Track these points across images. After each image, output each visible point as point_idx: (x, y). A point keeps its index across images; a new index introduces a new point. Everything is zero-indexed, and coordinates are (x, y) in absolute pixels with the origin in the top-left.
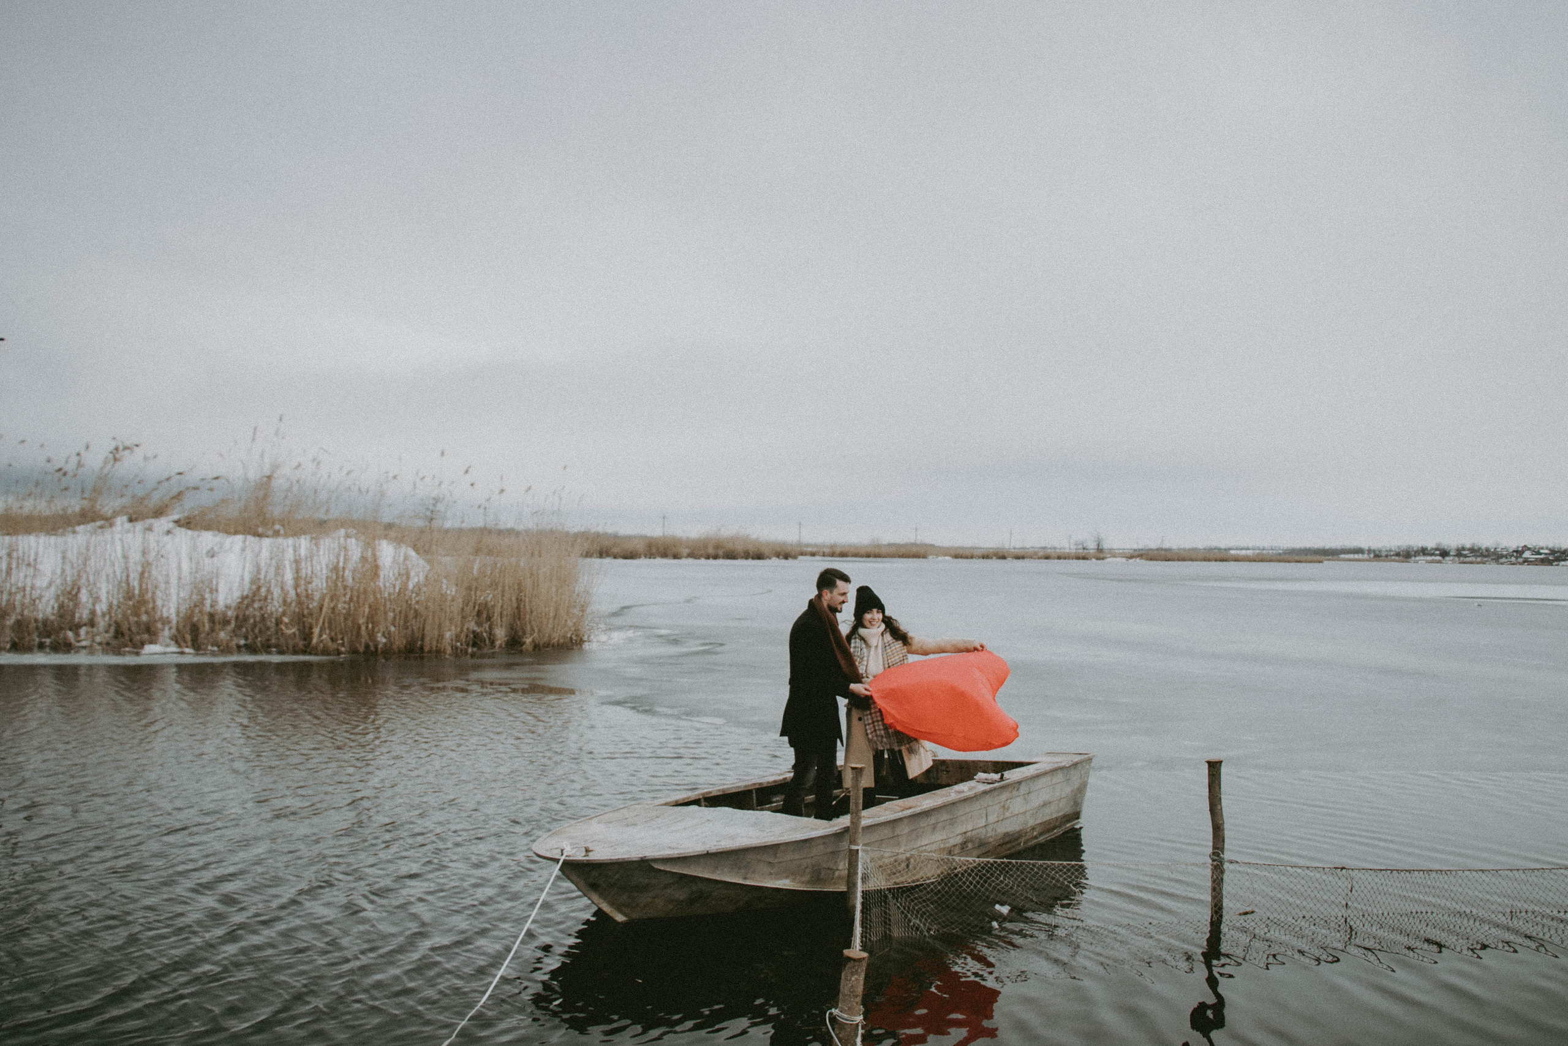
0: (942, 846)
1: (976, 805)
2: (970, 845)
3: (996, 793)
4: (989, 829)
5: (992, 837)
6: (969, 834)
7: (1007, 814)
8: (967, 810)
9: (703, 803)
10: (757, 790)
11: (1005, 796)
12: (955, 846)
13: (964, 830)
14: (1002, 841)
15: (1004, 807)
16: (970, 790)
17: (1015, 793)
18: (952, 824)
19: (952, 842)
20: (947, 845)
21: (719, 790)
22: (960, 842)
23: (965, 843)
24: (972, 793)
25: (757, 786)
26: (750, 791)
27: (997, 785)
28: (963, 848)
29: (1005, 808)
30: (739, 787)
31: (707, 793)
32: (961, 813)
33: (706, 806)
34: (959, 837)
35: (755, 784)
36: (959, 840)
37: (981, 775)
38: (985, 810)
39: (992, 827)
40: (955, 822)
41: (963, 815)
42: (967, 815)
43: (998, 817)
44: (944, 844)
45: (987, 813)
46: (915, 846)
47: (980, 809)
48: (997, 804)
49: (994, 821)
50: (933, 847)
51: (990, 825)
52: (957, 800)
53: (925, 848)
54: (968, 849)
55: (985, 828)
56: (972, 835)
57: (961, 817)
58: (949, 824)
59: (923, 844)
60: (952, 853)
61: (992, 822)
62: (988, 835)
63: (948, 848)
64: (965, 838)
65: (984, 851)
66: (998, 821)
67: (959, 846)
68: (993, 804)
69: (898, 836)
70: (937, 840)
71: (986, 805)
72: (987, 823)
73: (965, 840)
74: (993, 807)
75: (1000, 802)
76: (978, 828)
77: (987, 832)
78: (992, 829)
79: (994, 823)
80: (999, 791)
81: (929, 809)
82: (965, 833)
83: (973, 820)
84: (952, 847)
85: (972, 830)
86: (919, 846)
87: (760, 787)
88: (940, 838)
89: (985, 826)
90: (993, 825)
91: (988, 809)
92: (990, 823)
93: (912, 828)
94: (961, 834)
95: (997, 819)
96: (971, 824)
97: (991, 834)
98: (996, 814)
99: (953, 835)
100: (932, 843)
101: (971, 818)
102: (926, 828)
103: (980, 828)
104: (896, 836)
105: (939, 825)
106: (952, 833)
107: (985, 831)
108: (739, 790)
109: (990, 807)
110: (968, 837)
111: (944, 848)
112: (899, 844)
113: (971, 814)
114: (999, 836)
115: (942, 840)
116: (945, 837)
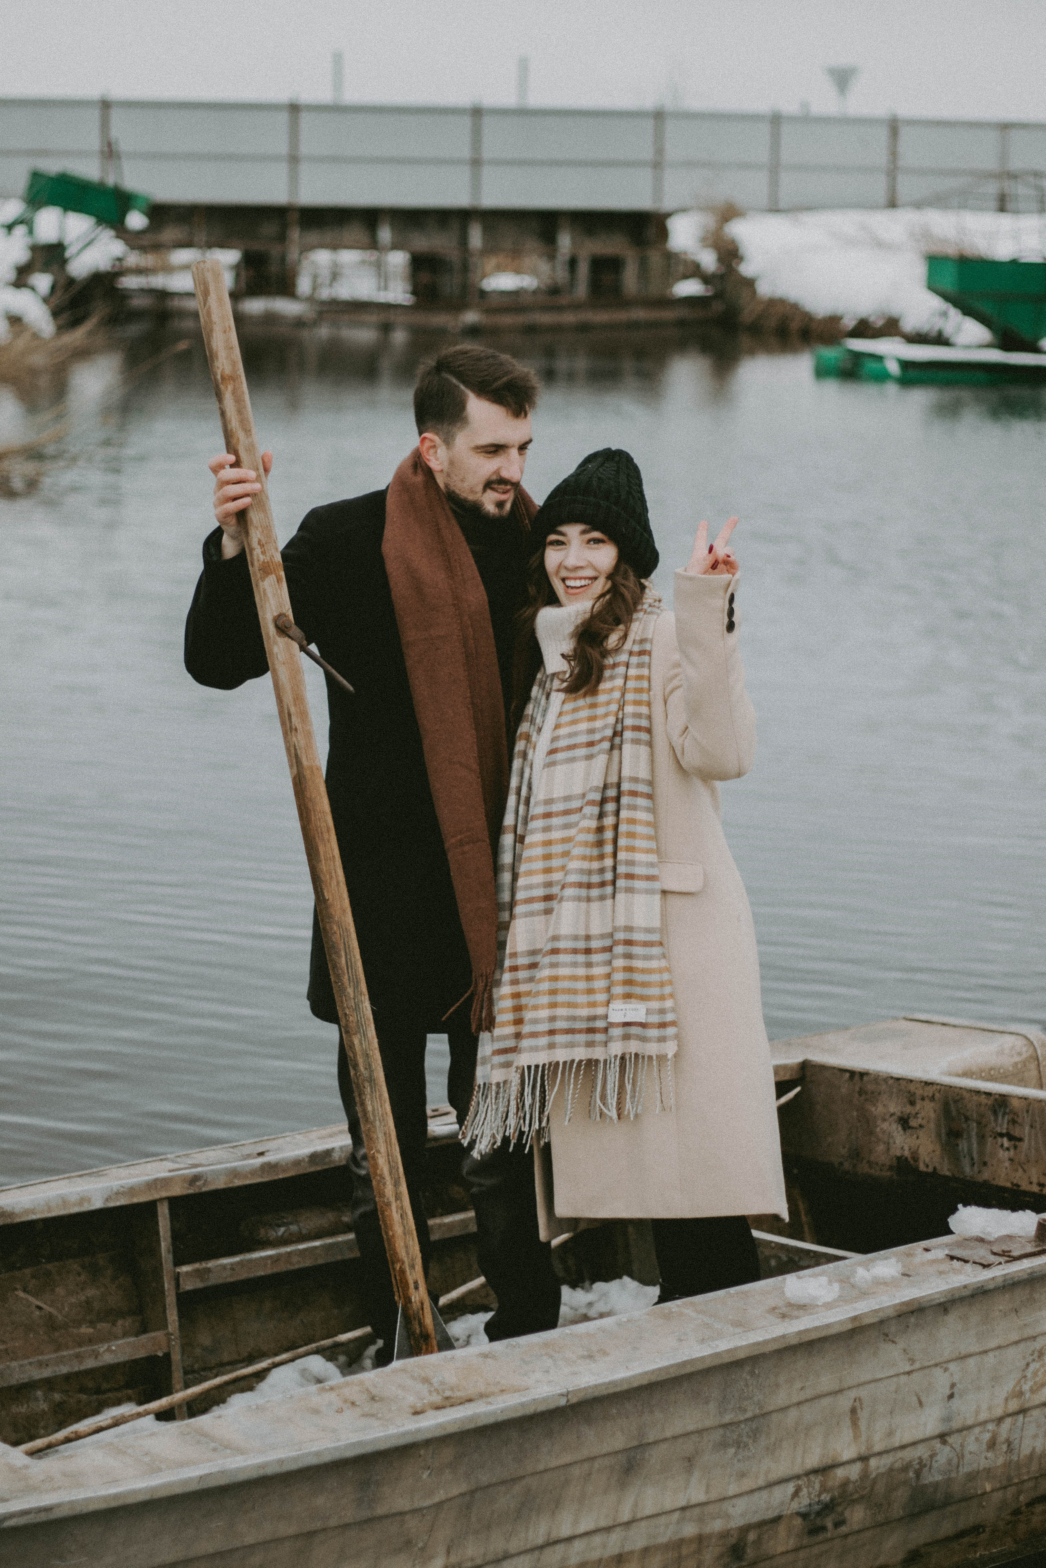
0: (690, 1530)
1: (883, 1361)
2: (857, 1516)
3: (1002, 1303)
4: (972, 1443)
5: (988, 1472)
6: (854, 1472)
8: (826, 1382)
10: (174, 1202)
12: (767, 1524)
13: (813, 1460)
18: (739, 1444)
19: (744, 1511)
20: (717, 1526)
22: (803, 1503)
23: (828, 1508)
25: (177, 1191)
26: (150, 1207)
27: (996, 1272)
28: (815, 1530)
32: (784, 1396)
34: (783, 1491)
35: (165, 1182)
36: (776, 1502)
38: (938, 1371)
39: (987, 1436)
40: (755, 1434)
41: (799, 1404)
42: (825, 1402)
43: (1021, 1394)
44: (701, 1520)
45: (953, 1386)
46: (514, 1546)
47: (909, 1373)
48: (1016, 1343)
49: (999, 1412)
50: (638, 1539)
51: (977, 1430)
52: (741, 1355)
53: (578, 1545)
54: (844, 1529)
55: (944, 1443)
56: (865, 1475)
57: (793, 1413)
58: (723, 1445)
59: (565, 1531)
60: (750, 1553)
61: (983, 1416)
62: (965, 1469)
63: (724, 1535)
64: (824, 1489)
65: (947, 1528)
66: (1023, 1411)
67: (798, 1521)
68: (993, 1344)
69: (401, 1514)
70: (648, 1512)
71: (947, 1355)
72: (956, 1424)
73: (826, 1497)
74: (991, 1358)
75: (1034, 1338)
76: (903, 1447)
77: (960, 1457)
78: (992, 1444)
79: (1000, 1420)
80: (1021, 1294)
81: (563, 1402)
82: (823, 1470)
83: (863, 1415)
84: (745, 1529)
85: (863, 1459)
86: (540, 1541)
87: (191, 1191)
88: (673, 1499)
89: (942, 1437)
90: (991, 1427)
91: (952, 1366)
92: (970, 1422)
93: (485, 1478)
94: (798, 1477)
95: (1013, 1406)
96: (856, 1436)
97: (984, 1464)
98: (1009, 1386)
99: (748, 1484)
100: (628, 1524)
101: (853, 1411)
102: (576, 1471)
103: (914, 1444)
104: (387, 1517)
105: (655, 1456)
106: (742, 1475)
107: (944, 1454)
108: (86, 1207)
109: (971, 1361)
110: (846, 1483)
111: (700, 1539)
112: (409, 1543)
113: (853, 1394)
114: (1034, 1467)
115: (683, 1509)
116: (697, 1495)
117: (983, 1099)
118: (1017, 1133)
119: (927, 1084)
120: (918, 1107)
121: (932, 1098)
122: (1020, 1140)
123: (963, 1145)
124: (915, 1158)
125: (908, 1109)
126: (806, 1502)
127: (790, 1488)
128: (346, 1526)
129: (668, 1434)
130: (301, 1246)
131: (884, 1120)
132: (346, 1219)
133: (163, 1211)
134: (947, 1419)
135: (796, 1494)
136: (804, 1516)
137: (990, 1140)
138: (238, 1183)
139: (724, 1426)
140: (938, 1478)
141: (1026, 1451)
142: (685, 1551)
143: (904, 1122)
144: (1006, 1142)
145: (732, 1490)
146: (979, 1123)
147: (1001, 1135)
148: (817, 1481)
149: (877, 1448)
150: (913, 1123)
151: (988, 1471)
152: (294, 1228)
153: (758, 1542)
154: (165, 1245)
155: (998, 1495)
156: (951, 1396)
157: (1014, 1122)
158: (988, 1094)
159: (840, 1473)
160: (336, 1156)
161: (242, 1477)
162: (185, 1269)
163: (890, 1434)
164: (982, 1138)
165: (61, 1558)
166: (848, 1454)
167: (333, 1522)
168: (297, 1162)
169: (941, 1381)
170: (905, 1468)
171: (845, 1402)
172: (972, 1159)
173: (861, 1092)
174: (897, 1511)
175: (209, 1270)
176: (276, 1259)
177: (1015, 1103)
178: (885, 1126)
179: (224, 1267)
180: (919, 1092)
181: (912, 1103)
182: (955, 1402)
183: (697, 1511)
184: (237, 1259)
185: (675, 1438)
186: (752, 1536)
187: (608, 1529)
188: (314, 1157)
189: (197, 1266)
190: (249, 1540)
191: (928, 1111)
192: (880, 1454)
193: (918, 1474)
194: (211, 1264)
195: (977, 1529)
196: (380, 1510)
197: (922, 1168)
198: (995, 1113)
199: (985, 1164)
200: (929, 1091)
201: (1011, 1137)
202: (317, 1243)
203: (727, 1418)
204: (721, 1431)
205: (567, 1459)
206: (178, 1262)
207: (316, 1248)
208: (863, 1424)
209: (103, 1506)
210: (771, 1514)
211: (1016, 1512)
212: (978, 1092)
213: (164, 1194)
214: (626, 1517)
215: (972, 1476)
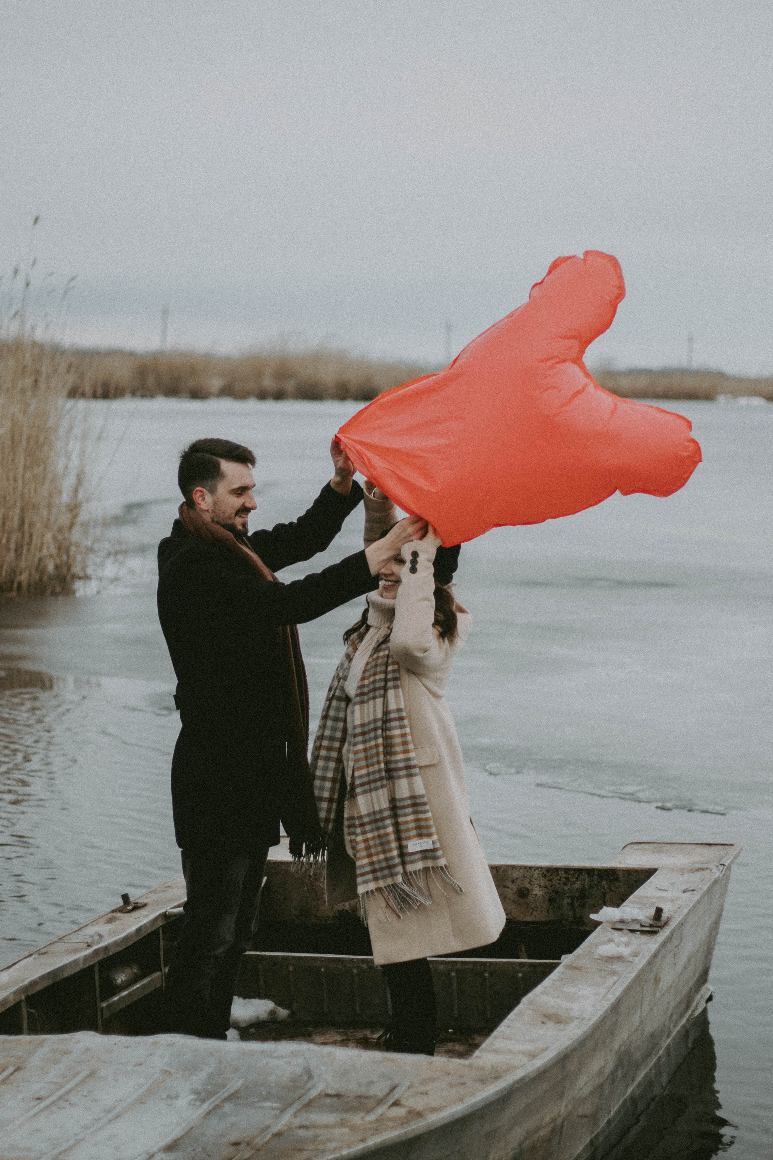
6: (623, 1049)
7: (657, 995)
10: (99, 964)
15: (656, 979)
25: (101, 957)
26: (91, 968)
28: (613, 1081)
29: (656, 983)
35: (98, 951)
38: (641, 991)
43: (650, 1002)
47: (638, 992)
78: (642, 1031)
87: (105, 957)
91: (644, 988)
98: (649, 998)
108: (77, 969)
126: (614, 1066)
132: (135, 971)
133: (97, 970)
136: (613, 1073)
145: (608, 1059)
152: (123, 979)
154: (97, 990)
160: (143, 930)
162: (104, 1005)
168: (132, 935)
169: (641, 995)
176: (130, 996)
179: (115, 1001)
184: (118, 997)
188: (137, 932)
194: (111, 1001)
202: (138, 985)
207: (138, 988)
208: (629, 1020)
213: (98, 959)
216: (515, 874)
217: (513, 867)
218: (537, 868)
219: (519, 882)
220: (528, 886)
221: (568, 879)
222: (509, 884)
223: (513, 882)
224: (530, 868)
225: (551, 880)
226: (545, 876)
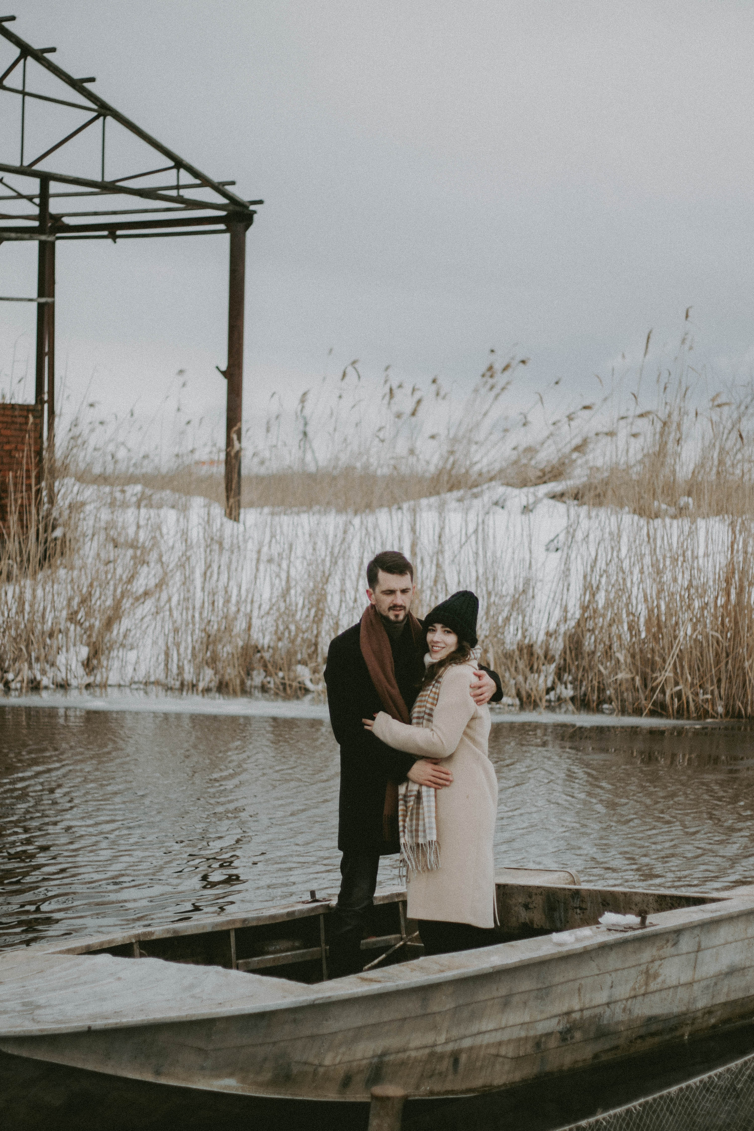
0: (523, 1034)
1: (590, 968)
2: (578, 1035)
3: (630, 948)
4: (618, 1008)
6: (576, 1016)
7: (653, 986)
8: (571, 975)
9: (137, 950)
10: (237, 931)
11: (647, 954)
12: (548, 1035)
13: (565, 1009)
14: (642, 1031)
15: (647, 972)
16: (577, 940)
17: (669, 950)
18: (542, 999)
19: (542, 1028)
20: (532, 1033)
21: (168, 931)
22: (560, 1028)
23: (569, 1030)
24: (578, 946)
25: (238, 925)
26: (227, 932)
27: (630, 934)
28: (564, 1040)
29: (649, 976)
30: (204, 926)
31: (145, 934)
32: (558, 979)
33: (142, 955)
34: (555, 1021)
35: (234, 921)
36: (553, 1025)
37: (609, 918)
38: (608, 976)
39: (623, 1006)
40: (547, 994)
41: (562, 983)
42: (570, 984)
43: (635, 989)
44: (527, 1030)
45: (612, 982)
46: (468, 1032)
47: (598, 975)
48: (634, 966)
49: (627, 996)
50: (505, 1036)
51: (620, 1003)
52: (548, 958)
53: (487, 1036)
54: (574, 1040)
55: (608, 1007)
56: (581, 1018)
57: (560, 987)
58: (537, 998)
59: (484, 1028)
60: (542, 1046)
61: (622, 997)
62: (615, 1020)
63: (535, 1037)
64: (568, 1022)
65: (607, 1046)
66: (635, 997)
67: (558, 1035)
68: (627, 965)
69: (434, 1013)
70: (511, 1023)
71: (611, 968)
72: (613, 999)
73: (568, 1026)
74: (625, 972)
75: (640, 965)
76: (595, 1007)
77: (614, 1014)
78: (624, 1010)
79: (627, 1000)
80: (637, 945)
81: (491, 970)
82: (568, 1013)
83: (582, 992)
84: (541, 1036)
85: (581, 1010)
86: (476, 1031)
87: (243, 926)
88: (519, 1020)
89: (608, 1004)
90: (624, 1002)
91: (614, 974)
92: (618, 999)
93: (461, 1002)
94: (559, 1015)
95: (633, 993)
96: (580, 1000)
97: (621, 1018)
98: (631, 984)
99: (544, 1016)
100: (503, 1029)
101: (579, 990)
102: (489, 1003)
103: (599, 1006)
104: (429, 1014)
105: (515, 999)
106: (542, 1012)
107: (608, 1012)
109: (619, 972)
110: (575, 1020)
111: (526, 1038)
112: (436, 1027)
113: (579, 981)
114: (638, 1022)
115: (522, 1024)
116: (527, 1019)
117: (567, 892)
118: (584, 906)
119: (538, 887)
120: (534, 897)
121: (541, 894)
122: (586, 909)
123: (556, 915)
124: (532, 922)
125: (529, 900)
126: (561, 1027)
127: (556, 1020)
128: (417, 1017)
129: (520, 990)
130: (284, 954)
131: (516, 906)
133: (233, 934)
134: (610, 997)
135: (559, 1023)
136: (561, 1033)
137: (570, 912)
138: (261, 923)
139: (538, 990)
140: (605, 1022)
141: (635, 1015)
142: (522, 1043)
143: (526, 907)
144: (578, 911)
145: (539, 1018)
146: (565, 903)
147: (576, 908)
148: (566, 1018)
149: (587, 1006)
150: (531, 906)
151: (622, 1022)
152: (278, 947)
153: (545, 1042)
154: (233, 950)
155: (625, 1033)
156: (612, 987)
157: (582, 901)
158: (570, 890)
159: (574, 1015)
160: (296, 914)
161: (390, 990)
162: (240, 961)
163: (591, 1000)
164: (566, 910)
165: (327, 1020)
166: (577, 1007)
167: (413, 1015)
168: (282, 915)
169: (608, 979)
170: (595, 1016)
171: (577, 985)
172: (561, 920)
173: (504, 894)
174: (592, 1035)
175: (249, 963)
176: (274, 959)
177: (583, 893)
178: (516, 908)
180: (535, 891)
181: (530, 897)
182: (613, 989)
183: (526, 1026)
184: (260, 958)
185: (522, 992)
186: (543, 1039)
187: (496, 1030)
188: (289, 914)
189: (244, 961)
190: (385, 1020)
191: (538, 901)
192: (587, 1009)
193: (599, 1019)
194: (250, 960)
195: (617, 1048)
196: (429, 1011)
197: (535, 926)
198: (573, 898)
199: (568, 922)
200: (540, 890)
201: (581, 909)
202: (289, 953)
203: (540, 986)
204: (536, 992)
205: (486, 997)
206: (238, 959)
208: (582, 995)
209: (347, 997)
210: (550, 1031)
211: (631, 1042)
212: (564, 889)
213: (234, 927)
214: (503, 1026)
215: (618, 1023)
216: (638, 899)
217: (636, 893)
218: (652, 895)
219: (640, 905)
220: (646, 909)
221: (672, 904)
222: (633, 907)
223: (636, 905)
224: (647, 894)
225: (661, 905)
226: (657, 901)
